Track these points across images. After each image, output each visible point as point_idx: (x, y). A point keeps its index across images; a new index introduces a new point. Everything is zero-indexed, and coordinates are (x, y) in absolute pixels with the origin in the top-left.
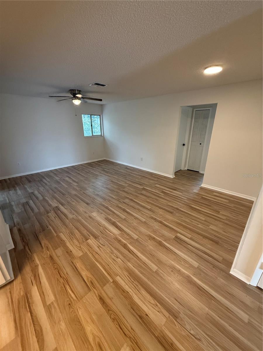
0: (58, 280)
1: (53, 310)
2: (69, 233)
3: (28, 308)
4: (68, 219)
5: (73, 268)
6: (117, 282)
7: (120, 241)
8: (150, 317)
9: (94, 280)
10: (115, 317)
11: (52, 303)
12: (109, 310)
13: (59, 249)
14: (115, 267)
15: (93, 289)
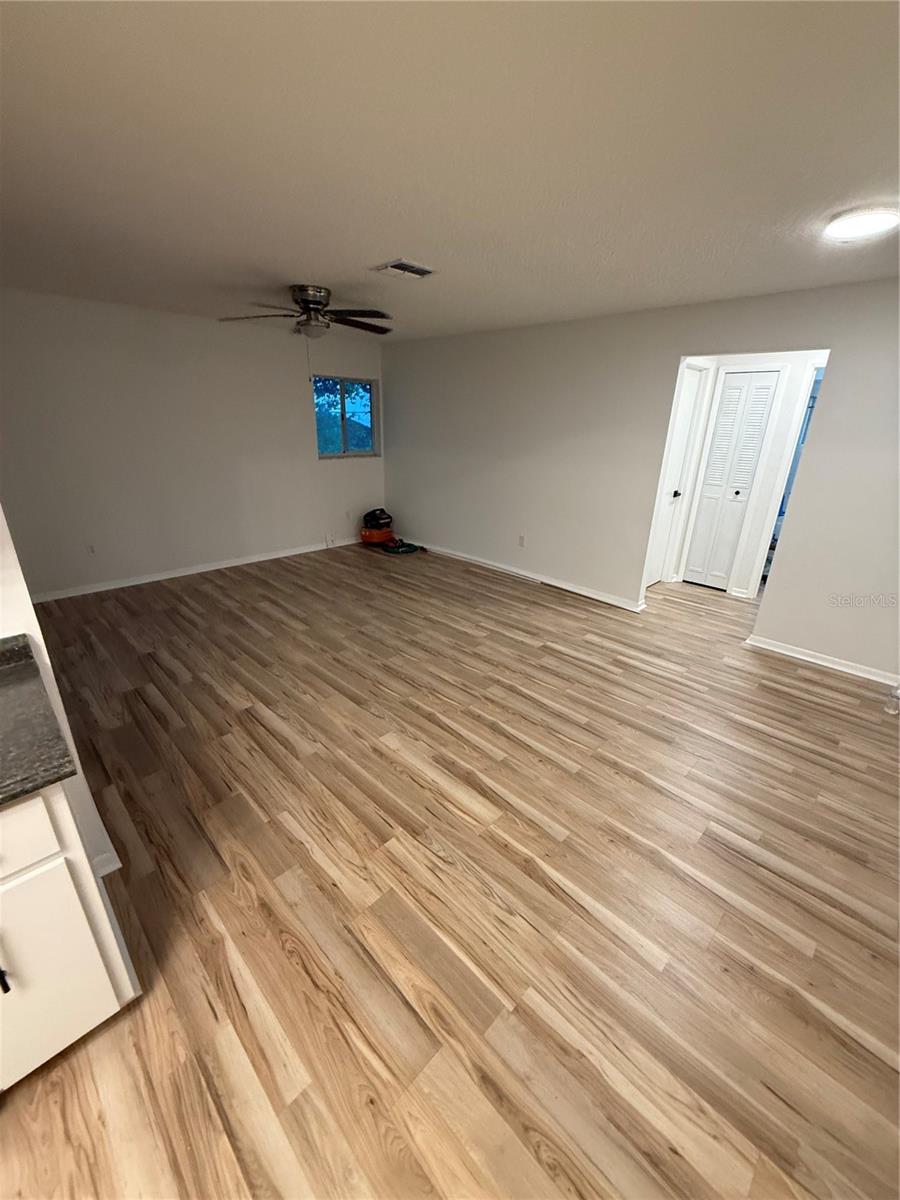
0: (308, 1000)
1: (314, 1127)
2: (313, 814)
3: (214, 1113)
4: (298, 759)
5: (358, 955)
6: (533, 1011)
7: (506, 846)
8: (685, 1156)
9: (443, 999)
10: (554, 1159)
11: (304, 1094)
12: (526, 1129)
13: (288, 873)
14: (511, 949)
15: (447, 1036)
